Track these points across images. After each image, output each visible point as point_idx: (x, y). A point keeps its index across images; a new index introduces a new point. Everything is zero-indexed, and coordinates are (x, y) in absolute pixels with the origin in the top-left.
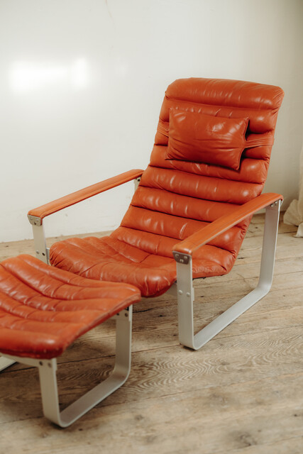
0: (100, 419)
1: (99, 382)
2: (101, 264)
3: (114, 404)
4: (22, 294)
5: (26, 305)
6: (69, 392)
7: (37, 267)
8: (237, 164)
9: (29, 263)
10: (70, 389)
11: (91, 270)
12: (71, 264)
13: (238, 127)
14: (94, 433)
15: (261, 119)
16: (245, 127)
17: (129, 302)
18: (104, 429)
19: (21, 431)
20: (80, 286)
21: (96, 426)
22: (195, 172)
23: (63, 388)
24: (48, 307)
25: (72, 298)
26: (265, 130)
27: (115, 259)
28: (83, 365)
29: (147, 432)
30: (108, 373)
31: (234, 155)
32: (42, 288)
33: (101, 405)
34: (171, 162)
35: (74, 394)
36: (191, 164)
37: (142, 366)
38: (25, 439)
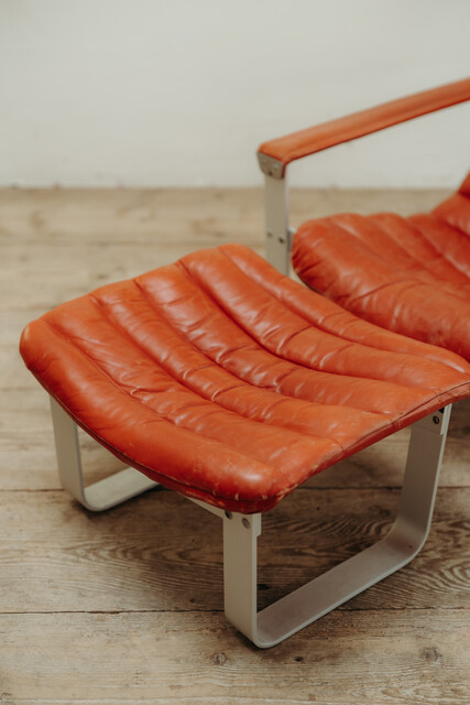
0: (344, 642)
1: (356, 549)
2: (399, 286)
3: (382, 608)
4: (215, 338)
5: (220, 366)
6: (289, 560)
7: (258, 278)
9: (242, 266)
10: (292, 552)
11: (375, 297)
12: (333, 275)
14: (328, 673)
17: (445, 398)
18: (350, 669)
19: (174, 638)
20: (343, 338)
21: (334, 657)
23: (279, 548)
24: (266, 378)
25: (321, 364)
27: (432, 273)
28: (329, 501)
29: (443, 696)
30: (379, 529)
32: (261, 329)
33: (354, 606)
35: (300, 567)
37: (455, 525)
38: (178, 660)
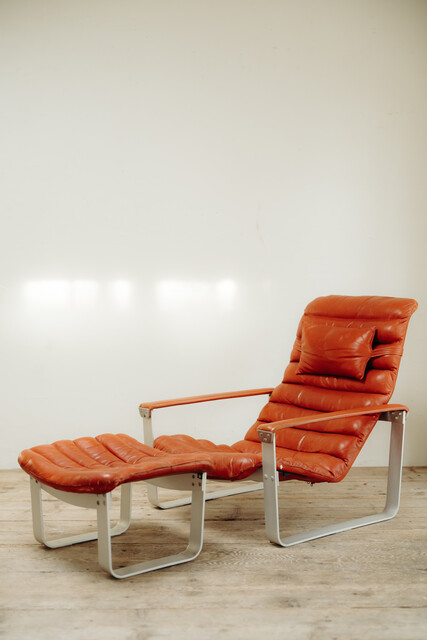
8: (361, 373)
13: (365, 336)
15: (389, 328)
16: (372, 335)
18: (154, 584)
22: (324, 385)
26: (393, 340)
29: (195, 589)
31: (359, 364)
34: (302, 377)
36: (321, 378)
37: (220, 552)
